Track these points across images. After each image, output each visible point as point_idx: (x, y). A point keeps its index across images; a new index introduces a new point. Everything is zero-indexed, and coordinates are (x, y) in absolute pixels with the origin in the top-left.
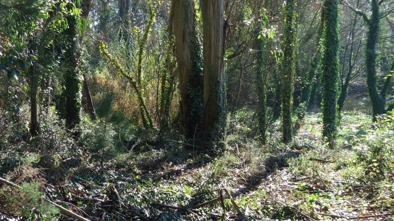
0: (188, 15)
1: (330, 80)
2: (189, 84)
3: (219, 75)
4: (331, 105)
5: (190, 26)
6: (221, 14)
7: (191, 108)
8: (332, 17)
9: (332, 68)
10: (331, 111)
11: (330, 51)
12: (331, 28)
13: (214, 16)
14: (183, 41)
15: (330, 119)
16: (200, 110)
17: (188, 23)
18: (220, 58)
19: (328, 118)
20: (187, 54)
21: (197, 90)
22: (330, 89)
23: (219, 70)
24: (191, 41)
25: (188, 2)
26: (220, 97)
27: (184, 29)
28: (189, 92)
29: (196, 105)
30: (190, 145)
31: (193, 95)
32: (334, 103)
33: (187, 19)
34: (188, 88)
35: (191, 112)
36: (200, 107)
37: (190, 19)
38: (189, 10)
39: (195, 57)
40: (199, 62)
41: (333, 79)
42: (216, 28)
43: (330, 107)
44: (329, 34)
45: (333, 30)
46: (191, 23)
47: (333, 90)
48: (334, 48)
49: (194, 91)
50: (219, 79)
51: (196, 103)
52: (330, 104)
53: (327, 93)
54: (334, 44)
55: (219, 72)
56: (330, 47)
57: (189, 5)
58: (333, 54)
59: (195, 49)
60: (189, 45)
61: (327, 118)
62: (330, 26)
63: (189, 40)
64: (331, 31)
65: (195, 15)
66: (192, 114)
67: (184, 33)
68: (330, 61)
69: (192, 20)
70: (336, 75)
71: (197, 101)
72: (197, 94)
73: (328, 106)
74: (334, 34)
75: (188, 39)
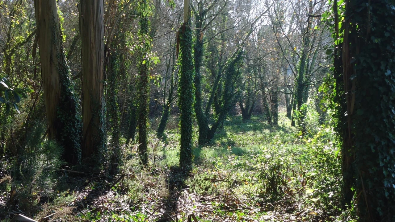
0: (55, 37)
1: (188, 103)
2: (58, 109)
3: (101, 99)
4: (189, 126)
5: (57, 49)
6: (102, 38)
7: (61, 133)
8: (188, 43)
9: (190, 91)
10: (188, 132)
11: (187, 75)
12: (187, 54)
13: (95, 39)
14: (51, 64)
15: (188, 139)
16: (72, 134)
17: (55, 45)
18: (102, 82)
19: (186, 138)
20: (55, 77)
21: (67, 114)
22: (187, 111)
23: (101, 94)
24: (59, 63)
25: (55, 24)
26: (102, 122)
27: (51, 51)
28: (60, 116)
29: (67, 130)
30: (75, 172)
31: (64, 119)
32: (191, 124)
33: (54, 41)
34: (58, 112)
35: (62, 137)
36: (72, 132)
37: (57, 41)
38: (56, 32)
39: (64, 81)
40: (68, 86)
41: (190, 101)
42: (97, 52)
43: (187, 128)
44: (185, 59)
45: (188, 56)
46: (58, 45)
47: (190, 112)
48: (190, 72)
49: (64, 116)
50: (100, 104)
51: (67, 128)
52: (187, 125)
53: (185, 115)
54: (190, 68)
55: (101, 96)
56: (187, 72)
57: (56, 27)
58: (190, 78)
59: (63, 72)
60: (57, 68)
61: (184, 138)
62: (186, 52)
63: (57, 63)
64: (187, 56)
65: (61, 38)
66: (63, 139)
67: (51, 55)
68: (187, 85)
69: (59, 42)
70: (192, 97)
71: (68, 125)
72: (68, 119)
73: (186, 127)
74: (190, 59)
75: (56, 61)
